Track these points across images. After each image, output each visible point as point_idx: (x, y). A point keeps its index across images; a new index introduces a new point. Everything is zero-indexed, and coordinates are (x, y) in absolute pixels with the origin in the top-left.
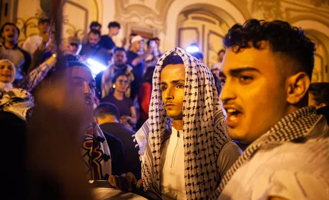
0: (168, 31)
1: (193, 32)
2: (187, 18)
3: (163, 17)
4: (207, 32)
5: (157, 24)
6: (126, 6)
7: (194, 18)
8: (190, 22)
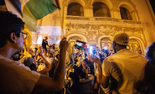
0: (98, 44)
1: (104, 43)
2: (102, 41)
3: (97, 41)
4: (107, 43)
5: (96, 43)
6: (89, 41)
7: (103, 40)
8: (103, 41)
